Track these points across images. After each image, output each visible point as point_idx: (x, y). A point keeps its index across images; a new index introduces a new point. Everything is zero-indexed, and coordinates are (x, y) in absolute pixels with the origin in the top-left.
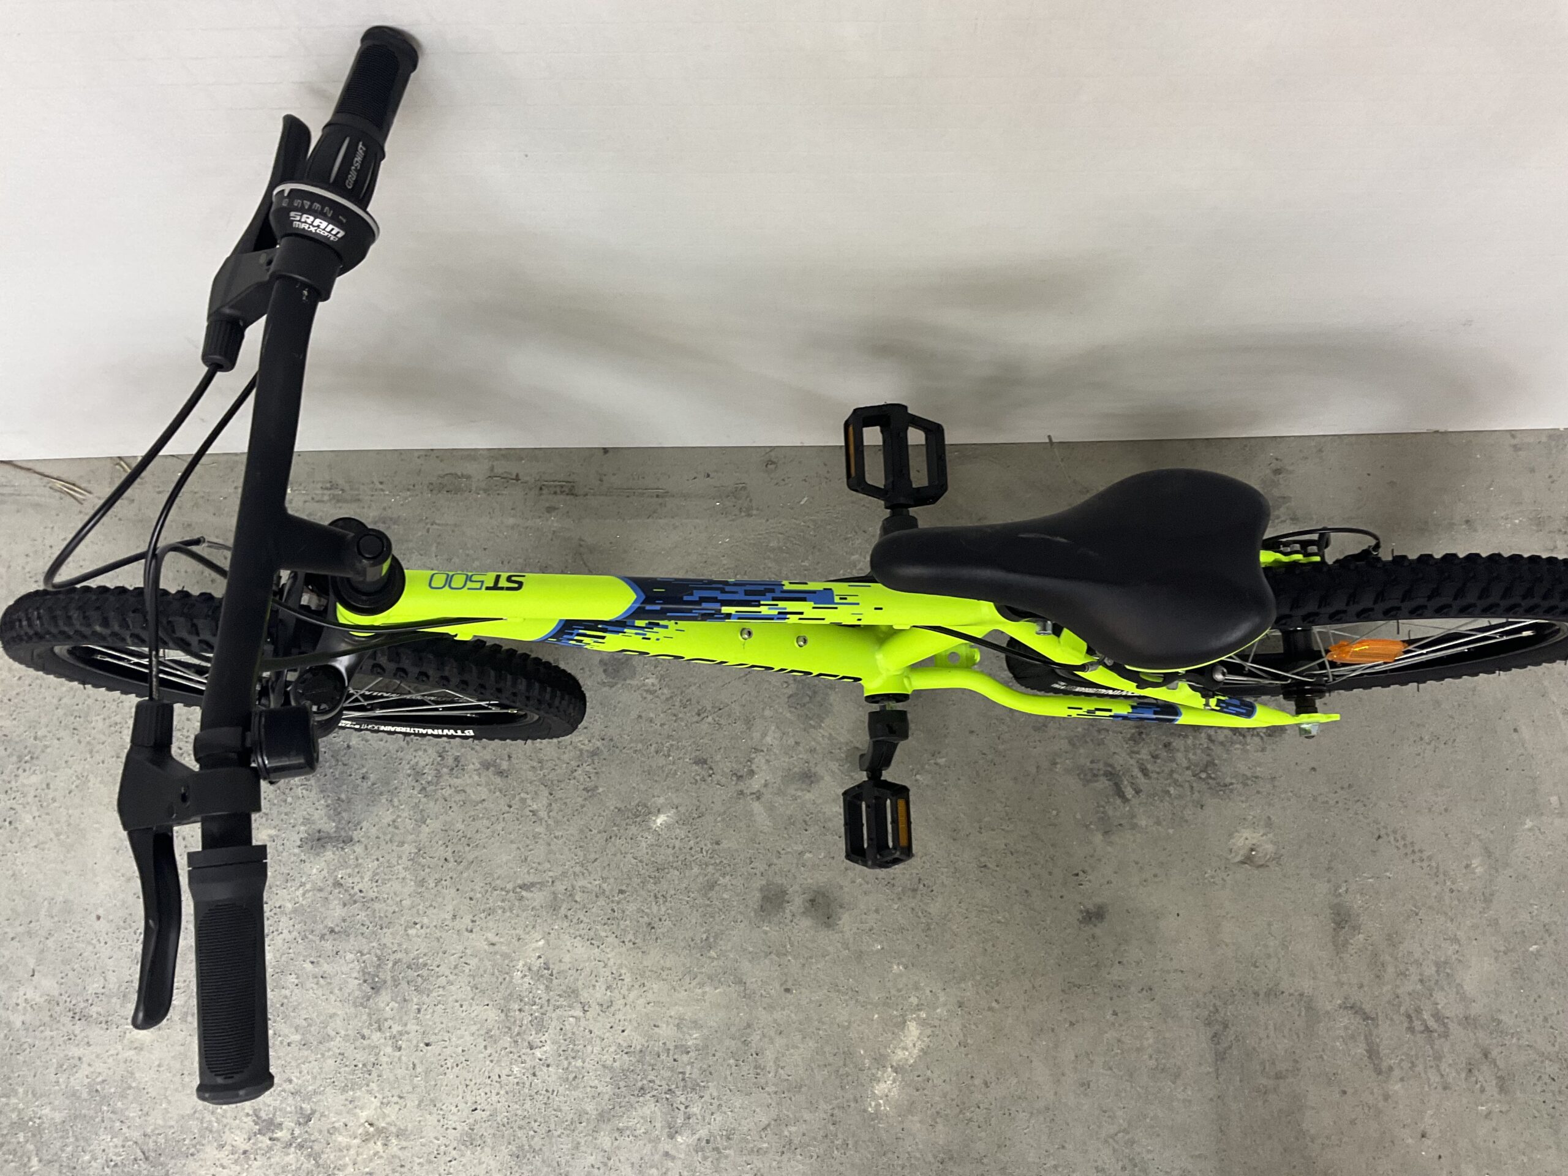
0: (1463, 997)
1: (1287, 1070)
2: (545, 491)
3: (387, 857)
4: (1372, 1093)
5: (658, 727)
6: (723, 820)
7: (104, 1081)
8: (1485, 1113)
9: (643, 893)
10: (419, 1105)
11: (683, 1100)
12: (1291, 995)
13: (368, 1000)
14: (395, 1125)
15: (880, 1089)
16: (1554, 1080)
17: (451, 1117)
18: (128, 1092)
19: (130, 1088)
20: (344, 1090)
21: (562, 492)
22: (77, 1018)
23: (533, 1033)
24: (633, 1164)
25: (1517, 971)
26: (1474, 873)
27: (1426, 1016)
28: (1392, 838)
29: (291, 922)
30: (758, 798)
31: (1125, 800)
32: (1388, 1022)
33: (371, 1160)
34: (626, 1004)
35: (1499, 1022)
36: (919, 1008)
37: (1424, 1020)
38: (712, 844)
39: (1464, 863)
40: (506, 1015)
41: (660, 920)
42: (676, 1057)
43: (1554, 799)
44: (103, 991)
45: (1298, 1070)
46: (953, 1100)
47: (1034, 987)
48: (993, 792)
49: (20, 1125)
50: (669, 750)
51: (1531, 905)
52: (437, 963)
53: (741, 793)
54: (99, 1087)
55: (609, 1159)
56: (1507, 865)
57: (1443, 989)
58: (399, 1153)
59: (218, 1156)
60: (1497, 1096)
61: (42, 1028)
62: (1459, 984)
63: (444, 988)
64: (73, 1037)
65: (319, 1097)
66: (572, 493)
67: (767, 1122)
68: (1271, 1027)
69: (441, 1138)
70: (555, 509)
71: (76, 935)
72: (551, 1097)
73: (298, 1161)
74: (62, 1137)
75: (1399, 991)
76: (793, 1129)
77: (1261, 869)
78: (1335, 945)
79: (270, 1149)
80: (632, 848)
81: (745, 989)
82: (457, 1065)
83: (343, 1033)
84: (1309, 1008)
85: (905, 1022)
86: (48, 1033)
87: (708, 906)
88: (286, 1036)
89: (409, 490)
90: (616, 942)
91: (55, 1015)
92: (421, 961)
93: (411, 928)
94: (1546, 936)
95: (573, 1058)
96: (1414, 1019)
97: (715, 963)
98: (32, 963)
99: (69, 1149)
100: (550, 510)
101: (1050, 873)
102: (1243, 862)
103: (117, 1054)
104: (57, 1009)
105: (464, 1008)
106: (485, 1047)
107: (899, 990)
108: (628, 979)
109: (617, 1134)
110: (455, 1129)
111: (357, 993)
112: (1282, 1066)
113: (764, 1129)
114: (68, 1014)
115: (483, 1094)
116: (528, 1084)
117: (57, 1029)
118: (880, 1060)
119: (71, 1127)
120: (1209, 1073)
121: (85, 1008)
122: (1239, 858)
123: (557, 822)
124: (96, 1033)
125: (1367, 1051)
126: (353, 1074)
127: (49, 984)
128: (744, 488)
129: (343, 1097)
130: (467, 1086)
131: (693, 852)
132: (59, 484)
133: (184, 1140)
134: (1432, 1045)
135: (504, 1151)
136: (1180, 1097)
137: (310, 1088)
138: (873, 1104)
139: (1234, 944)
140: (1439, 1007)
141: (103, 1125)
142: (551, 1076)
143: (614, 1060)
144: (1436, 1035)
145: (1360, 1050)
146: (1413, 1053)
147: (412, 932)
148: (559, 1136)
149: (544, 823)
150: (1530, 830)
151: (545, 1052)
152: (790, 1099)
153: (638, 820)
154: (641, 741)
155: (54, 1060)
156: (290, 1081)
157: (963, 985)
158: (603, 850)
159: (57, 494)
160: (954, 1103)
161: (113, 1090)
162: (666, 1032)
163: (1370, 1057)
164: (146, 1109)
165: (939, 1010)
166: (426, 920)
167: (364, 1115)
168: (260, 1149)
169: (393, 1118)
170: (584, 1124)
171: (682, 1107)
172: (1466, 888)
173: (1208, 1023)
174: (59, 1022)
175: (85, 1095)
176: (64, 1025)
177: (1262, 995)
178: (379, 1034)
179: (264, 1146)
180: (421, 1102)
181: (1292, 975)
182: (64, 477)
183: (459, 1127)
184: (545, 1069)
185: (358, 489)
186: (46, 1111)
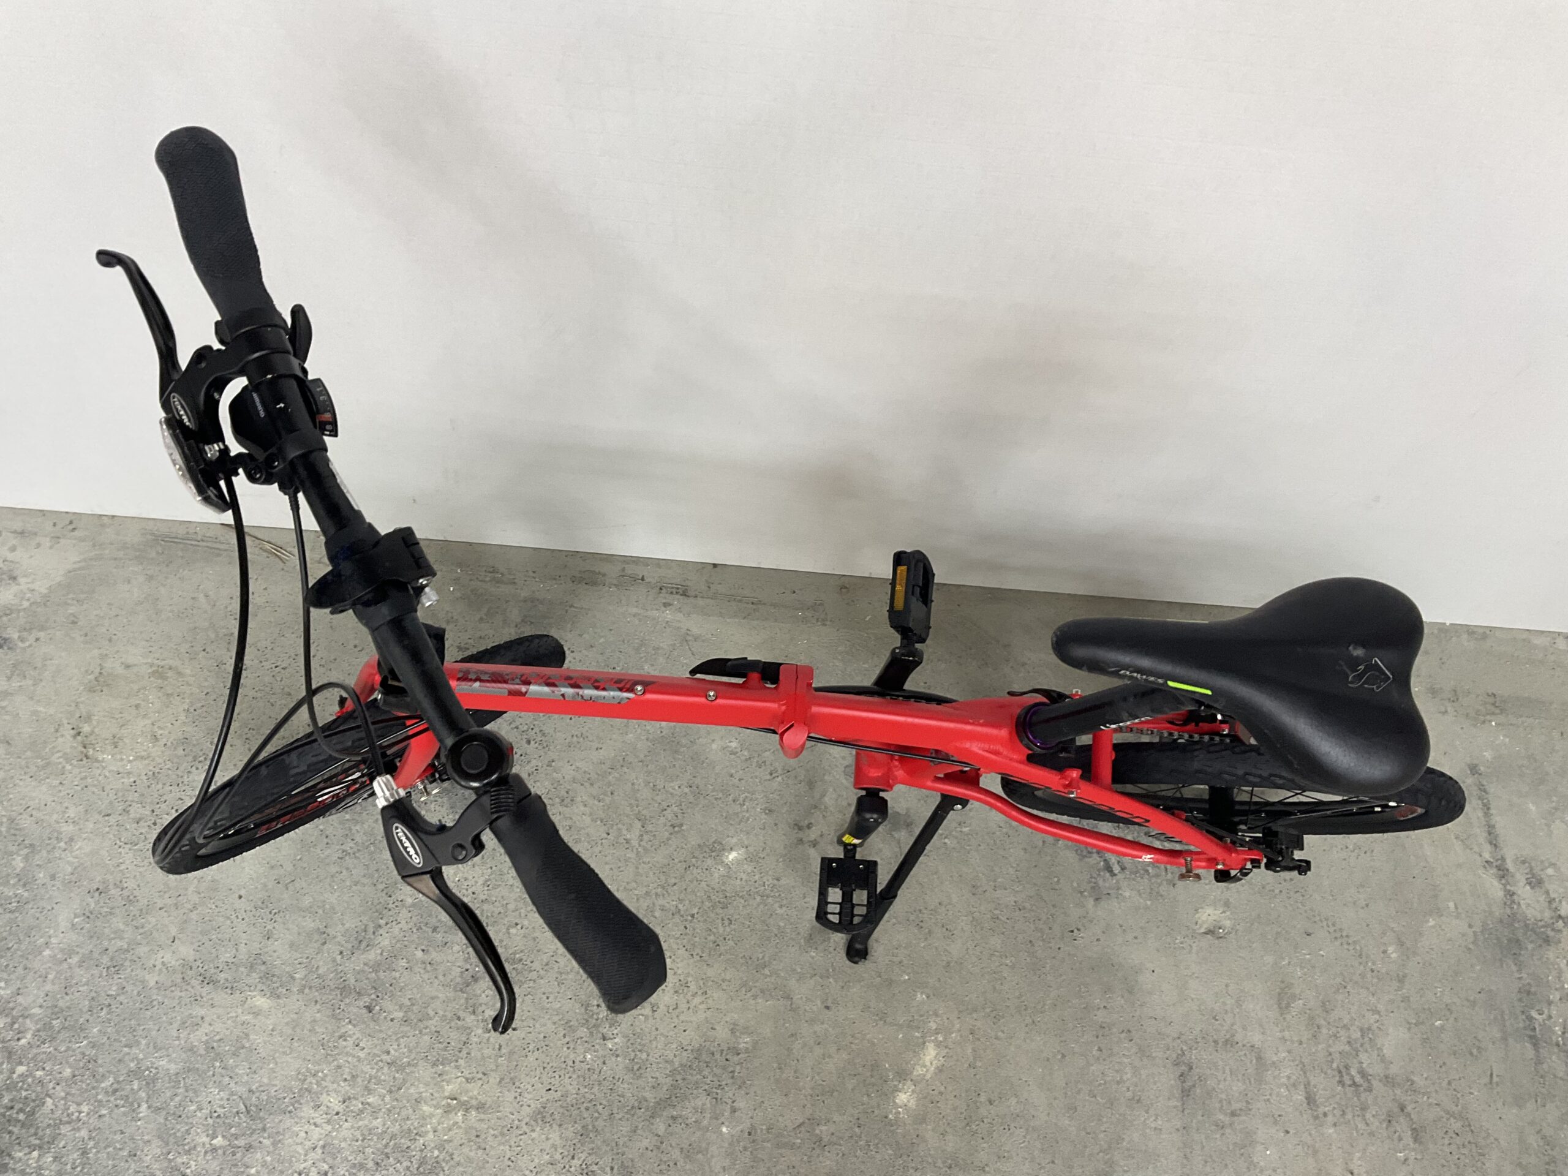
0: (1383, 1059)
1: (1241, 1110)
2: (664, 591)
3: (499, 866)
4: (1310, 1134)
5: (736, 781)
6: (784, 861)
7: (220, 1040)
8: (1403, 1159)
9: (712, 915)
10: (500, 1082)
11: (731, 1096)
12: (1244, 1046)
13: (467, 986)
14: (477, 1099)
15: (902, 1098)
16: (1457, 1134)
17: (526, 1095)
18: (241, 1051)
19: (243, 1047)
20: (434, 1065)
21: (677, 593)
22: (206, 982)
23: (607, 1026)
24: (682, 1149)
25: (1425, 1040)
26: (1389, 957)
27: (1353, 1072)
28: (1325, 924)
29: (410, 915)
30: (814, 846)
31: (1113, 874)
32: (1323, 1075)
33: (450, 1130)
34: (689, 1008)
35: (1413, 1082)
36: (937, 1032)
37: (1352, 1076)
38: (773, 879)
39: (1382, 949)
40: (586, 1010)
41: (725, 939)
42: (728, 1057)
43: (1451, 905)
44: (234, 960)
45: (1250, 1110)
46: (961, 1113)
47: (1033, 1022)
48: (1006, 858)
49: (136, 1073)
50: (744, 801)
51: (1436, 987)
52: (531, 959)
53: (801, 841)
54: (215, 1045)
55: (662, 1143)
56: (1415, 954)
57: (1366, 1051)
58: (477, 1125)
59: (313, 1115)
60: (1412, 1145)
61: (173, 988)
62: (1378, 1049)
63: (534, 981)
64: (199, 999)
65: (412, 1069)
66: (685, 594)
67: (801, 1121)
68: (1227, 1071)
69: (516, 1113)
70: (670, 605)
71: (218, 910)
72: (617, 1084)
73: (384, 1125)
74: (174, 1087)
75: (1331, 1050)
76: (824, 1128)
77: (1221, 940)
78: (1279, 1004)
79: (361, 1111)
80: (706, 877)
81: (791, 1004)
82: (538, 1049)
83: (441, 1013)
84: (1259, 1058)
85: (924, 1043)
86: (177, 993)
87: (766, 930)
88: (389, 1012)
89: (555, 579)
90: (687, 954)
91: (187, 978)
92: (517, 956)
93: (513, 927)
94: (1448, 1013)
95: (640, 1051)
96: (1344, 1074)
97: (768, 979)
98: (173, 931)
99: (177, 1099)
100: (666, 605)
101: (1050, 928)
102: (1206, 933)
103: (237, 1017)
104: (189, 972)
105: (550, 1000)
106: (564, 1036)
107: (921, 1016)
108: (693, 987)
109: (670, 1122)
110: (529, 1106)
111: (458, 980)
112: (1236, 1106)
113: (799, 1126)
114: (199, 978)
115: (557, 1077)
116: (597, 1072)
117: (187, 990)
118: (903, 1075)
119: (184, 1078)
120: (1175, 1107)
121: (215, 974)
122: (1203, 930)
123: (645, 849)
124: (221, 997)
125: (1306, 1099)
126: (446, 1050)
127: (186, 951)
128: (821, 604)
129: (433, 1070)
130: (544, 1068)
131: (757, 885)
132: (268, 546)
133: (285, 1098)
134: (1358, 1095)
135: (570, 1131)
136: (1153, 1125)
137: (405, 1060)
138: (894, 1111)
139: (1198, 1000)
140: (1364, 1066)
141: (213, 1079)
142: (617, 1066)
143: (675, 1056)
144: (1362, 1089)
145: (1300, 1097)
146: (1343, 1103)
147: (513, 931)
148: (620, 1119)
149: (635, 850)
150: (1433, 927)
151: (616, 1043)
152: (823, 1102)
153: (714, 854)
154: (722, 791)
155: (179, 1018)
156: (388, 1053)
157: (975, 1016)
158: (682, 877)
159: (265, 554)
160: (963, 1116)
161: (227, 1048)
162: (722, 1033)
163: (1308, 1104)
164: (254, 1067)
165: (954, 1035)
166: (526, 923)
167: (449, 1089)
168: (352, 1111)
169: (475, 1093)
170: (642, 1110)
171: (729, 1101)
172: (1384, 970)
173: (1176, 1064)
174: (189, 984)
175: (203, 1052)
176: (193, 987)
177: (1220, 1044)
178: (473, 1017)
179: (356, 1109)
180: (502, 1079)
181: (1244, 1028)
182: (273, 541)
183: (533, 1106)
184: (614, 1059)
185: (514, 575)
186: (163, 1063)
